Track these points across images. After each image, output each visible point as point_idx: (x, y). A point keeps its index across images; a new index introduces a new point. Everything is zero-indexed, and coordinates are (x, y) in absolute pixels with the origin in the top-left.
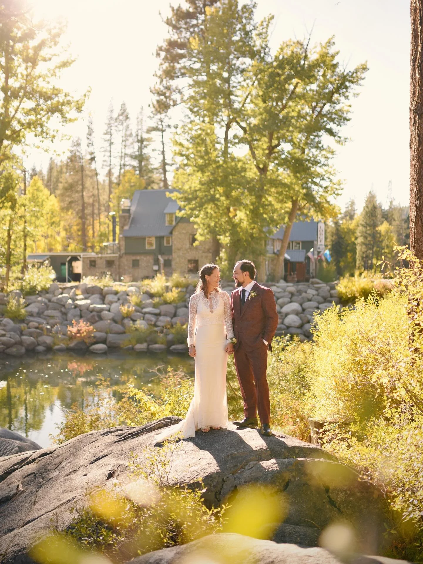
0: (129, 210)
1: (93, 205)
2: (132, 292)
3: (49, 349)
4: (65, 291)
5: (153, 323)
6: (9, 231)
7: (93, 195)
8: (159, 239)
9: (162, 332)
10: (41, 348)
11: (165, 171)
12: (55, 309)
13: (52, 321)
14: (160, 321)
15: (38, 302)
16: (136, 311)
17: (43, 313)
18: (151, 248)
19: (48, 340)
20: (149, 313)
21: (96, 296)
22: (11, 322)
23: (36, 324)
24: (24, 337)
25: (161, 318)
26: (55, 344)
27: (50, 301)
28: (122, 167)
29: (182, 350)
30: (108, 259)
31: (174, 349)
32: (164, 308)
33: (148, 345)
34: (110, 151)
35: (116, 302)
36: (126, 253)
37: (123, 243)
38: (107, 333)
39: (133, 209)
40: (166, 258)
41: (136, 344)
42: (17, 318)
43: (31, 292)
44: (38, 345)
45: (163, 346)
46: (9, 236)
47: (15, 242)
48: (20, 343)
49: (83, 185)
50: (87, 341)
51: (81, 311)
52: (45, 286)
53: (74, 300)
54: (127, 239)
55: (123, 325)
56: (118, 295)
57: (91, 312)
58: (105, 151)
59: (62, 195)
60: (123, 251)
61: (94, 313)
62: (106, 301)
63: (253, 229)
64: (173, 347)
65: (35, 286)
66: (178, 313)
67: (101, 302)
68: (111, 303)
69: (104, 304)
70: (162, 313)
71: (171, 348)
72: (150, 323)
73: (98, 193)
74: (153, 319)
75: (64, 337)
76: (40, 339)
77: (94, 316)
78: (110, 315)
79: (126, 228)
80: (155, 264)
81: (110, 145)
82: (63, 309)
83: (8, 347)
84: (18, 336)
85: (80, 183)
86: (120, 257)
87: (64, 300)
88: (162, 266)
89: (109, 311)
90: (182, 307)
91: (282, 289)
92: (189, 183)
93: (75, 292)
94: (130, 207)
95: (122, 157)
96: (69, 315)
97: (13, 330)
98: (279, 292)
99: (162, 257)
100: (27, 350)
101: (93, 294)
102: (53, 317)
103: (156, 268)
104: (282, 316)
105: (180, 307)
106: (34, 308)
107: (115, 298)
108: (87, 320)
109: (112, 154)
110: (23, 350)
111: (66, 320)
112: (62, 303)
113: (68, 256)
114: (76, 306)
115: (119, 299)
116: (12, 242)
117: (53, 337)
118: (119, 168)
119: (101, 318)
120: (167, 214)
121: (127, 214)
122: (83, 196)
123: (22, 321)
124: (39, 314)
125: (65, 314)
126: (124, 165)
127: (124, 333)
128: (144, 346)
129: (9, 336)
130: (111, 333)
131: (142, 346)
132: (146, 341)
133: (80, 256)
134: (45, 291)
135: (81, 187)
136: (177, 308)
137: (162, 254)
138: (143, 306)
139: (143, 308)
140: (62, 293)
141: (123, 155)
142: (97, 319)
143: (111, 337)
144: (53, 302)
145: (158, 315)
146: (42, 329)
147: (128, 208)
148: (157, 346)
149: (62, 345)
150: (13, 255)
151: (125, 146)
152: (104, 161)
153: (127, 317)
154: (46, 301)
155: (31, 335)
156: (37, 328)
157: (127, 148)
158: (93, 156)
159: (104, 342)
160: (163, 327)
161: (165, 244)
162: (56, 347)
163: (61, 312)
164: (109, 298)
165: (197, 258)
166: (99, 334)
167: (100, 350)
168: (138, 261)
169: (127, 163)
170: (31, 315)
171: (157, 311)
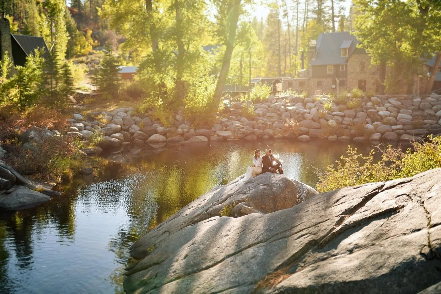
0: (315, 47)
1: (285, 46)
2: (325, 100)
3: (271, 138)
4: (278, 101)
5: (340, 122)
6: (241, 62)
7: (286, 39)
8: (337, 66)
9: (347, 128)
10: (266, 137)
11: (333, 21)
12: (273, 112)
13: (272, 120)
14: (345, 120)
15: (262, 107)
16: (328, 114)
17: (265, 114)
18: (330, 73)
19: (271, 132)
20: (337, 115)
21: (300, 104)
22: (247, 120)
23: (263, 122)
24: (256, 130)
25: (346, 119)
26: (275, 135)
27: (269, 107)
28: (306, 19)
29: (362, 140)
30: (300, 81)
31: (356, 140)
32: (347, 112)
33: (337, 137)
34: (298, 9)
35: (314, 108)
36: (313, 77)
37: (311, 70)
38: (308, 128)
39: (318, 46)
40: (341, 79)
41: (329, 136)
42: (250, 118)
43: (257, 101)
44: (265, 135)
45: (348, 138)
46: (241, 65)
47: (244, 69)
48: (253, 133)
49: (279, 33)
50: (296, 133)
51: (290, 113)
52: (265, 97)
53: (285, 106)
54: (314, 67)
55: (319, 123)
56: (315, 103)
57: (298, 114)
58: (294, 9)
59: (265, 40)
60: (310, 76)
61: (299, 115)
62: (307, 106)
63: (415, 55)
64: (356, 138)
65: (259, 98)
66: (357, 115)
67: (304, 108)
68: (310, 108)
69: (305, 109)
70: (347, 115)
71: (354, 139)
72: (338, 122)
73: (289, 38)
74: (340, 119)
75: (281, 130)
76: (265, 131)
77: (299, 116)
78: (310, 116)
79: (313, 59)
80: (333, 84)
81: (298, 4)
82: (278, 112)
83: (246, 136)
84: (251, 129)
85: (277, 31)
86: (309, 79)
87: (279, 106)
88: (338, 85)
89: (310, 113)
90: (360, 111)
91: (436, 99)
92: (366, 24)
93: (285, 101)
94: (316, 45)
95: (305, 12)
96: (283, 116)
97: (248, 125)
98: (433, 101)
99: (338, 79)
100: (258, 138)
101: (297, 102)
102: (272, 117)
103: (334, 86)
104: (437, 118)
105: (359, 112)
106: (260, 111)
107: (313, 105)
108: (295, 119)
109: (299, 10)
110: (256, 138)
111: (281, 119)
112: (277, 108)
113: (273, 80)
114: (287, 110)
115: (315, 106)
116: (243, 69)
117: (274, 130)
118: (303, 20)
119: (304, 118)
120: (343, 49)
121: (314, 50)
122: (279, 40)
123: (253, 119)
124: (264, 115)
125: (280, 115)
126: (307, 18)
127: (320, 128)
128: (334, 137)
129: (246, 128)
130: (311, 128)
131: (333, 137)
132: (336, 134)
133: (281, 79)
134: (265, 101)
135: (278, 34)
136: (356, 112)
137: (338, 77)
138: (332, 110)
139: (332, 112)
140: (276, 102)
141: (306, 11)
142: (302, 118)
143: (312, 131)
144: (272, 108)
145: (343, 116)
146: (266, 125)
147: (315, 46)
148: (344, 137)
149: (280, 135)
150: (244, 77)
151: (308, 4)
152: (294, 16)
153: (322, 118)
154: (267, 107)
155: (259, 128)
156: (263, 124)
157: (309, 6)
158: (286, 12)
159: (307, 134)
160: (347, 124)
161: (341, 70)
162: (276, 136)
163: (277, 114)
164: (309, 105)
165: (365, 79)
166: (303, 129)
167: (305, 139)
168: (321, 82)
169: (309, 16)
170: (259, 115)
171: (342, 114)
